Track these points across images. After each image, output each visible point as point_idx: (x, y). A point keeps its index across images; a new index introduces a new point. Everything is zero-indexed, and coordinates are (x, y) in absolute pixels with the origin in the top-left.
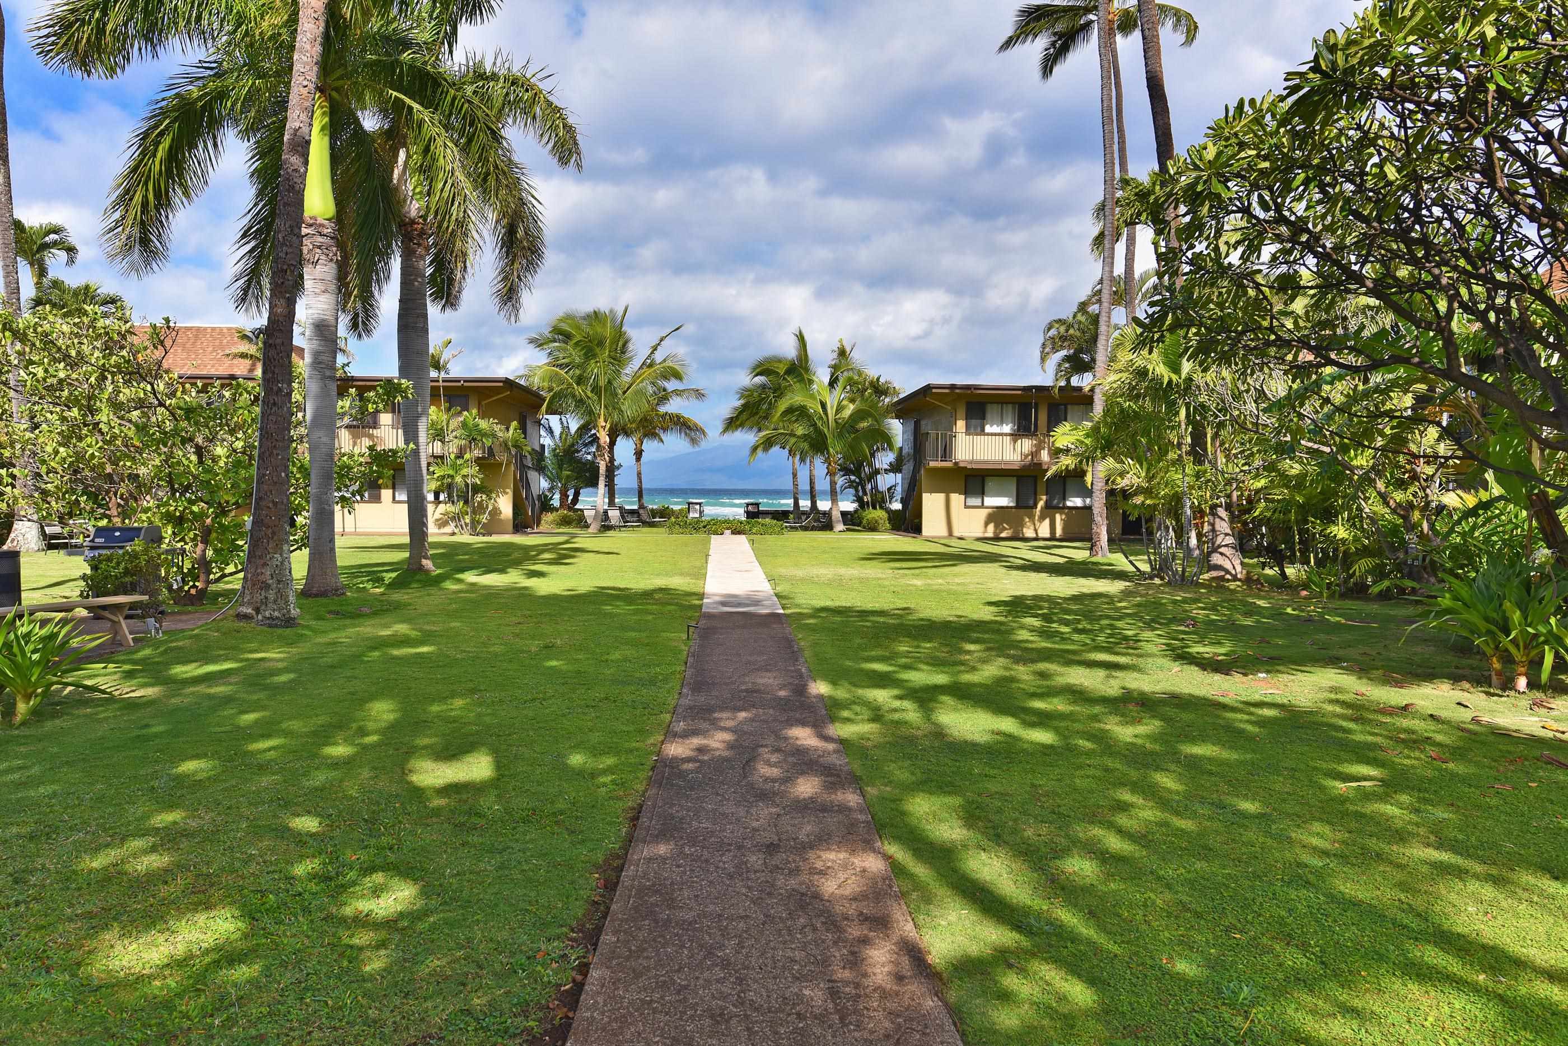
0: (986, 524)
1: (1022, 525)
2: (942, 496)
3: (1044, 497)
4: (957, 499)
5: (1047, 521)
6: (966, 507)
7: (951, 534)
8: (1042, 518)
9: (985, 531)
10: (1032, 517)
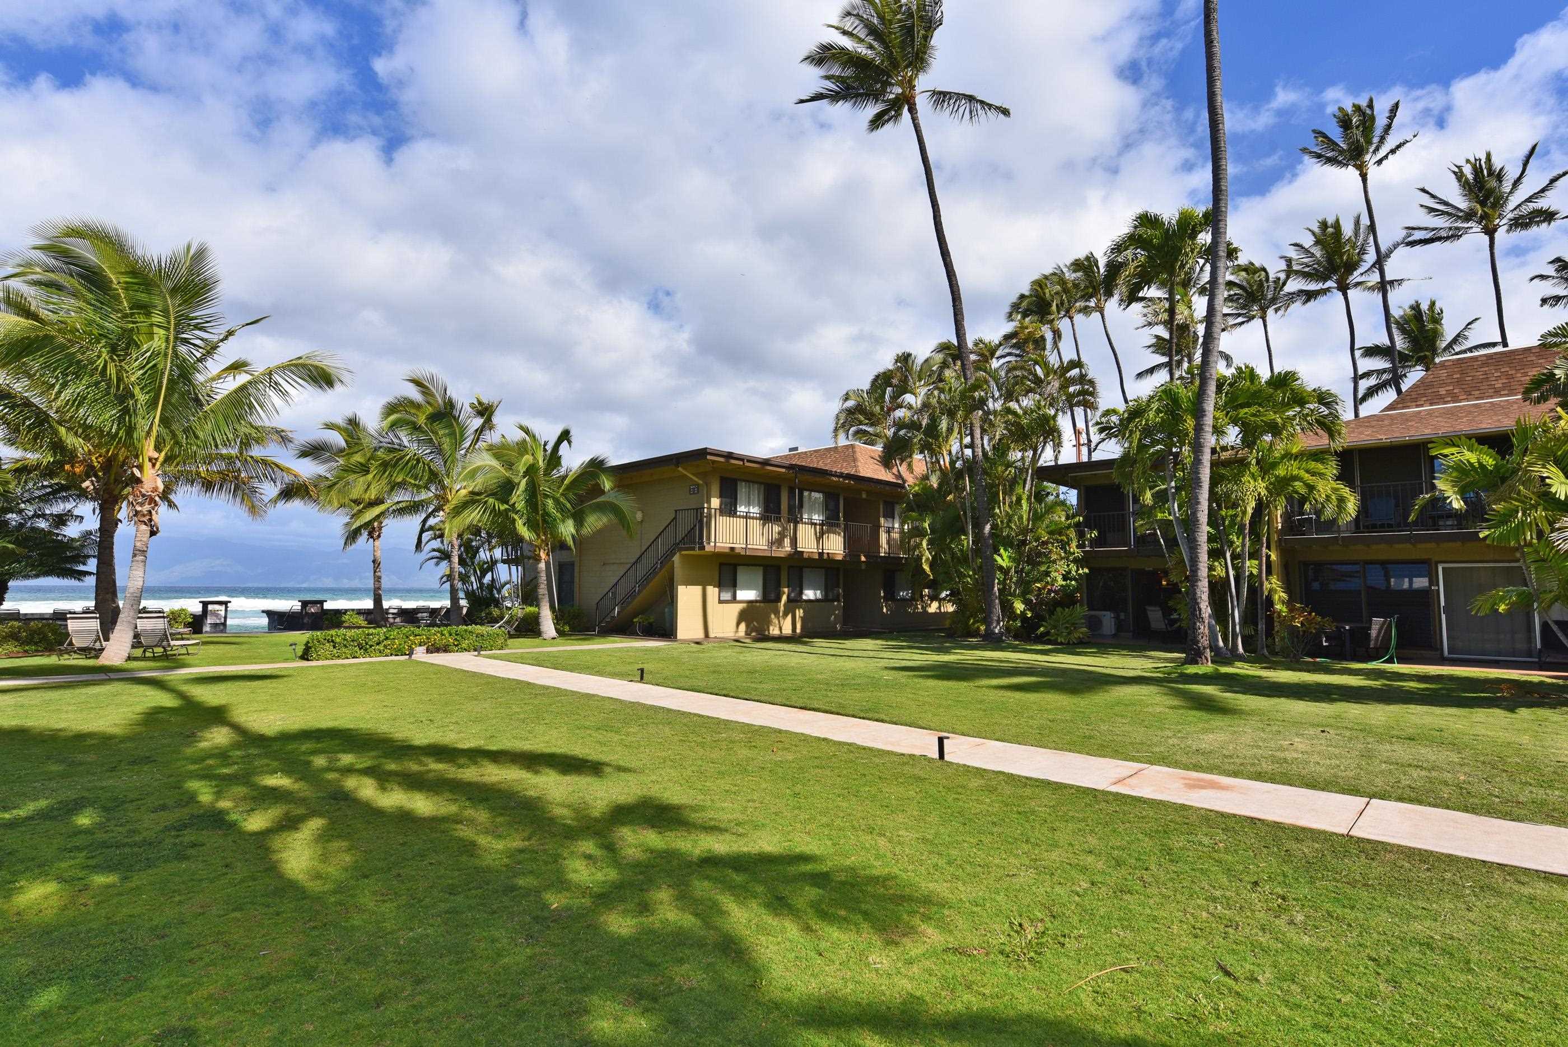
0: (738, 624)
1: (769, 623)
2: (697, 590)
3: (786, 590)
4: (712, 591)
5: (789, 617)
6: (721, 602)
7: (707, 635)
8: (785, 615)
9: (737, 632)
10: (777, 613)
